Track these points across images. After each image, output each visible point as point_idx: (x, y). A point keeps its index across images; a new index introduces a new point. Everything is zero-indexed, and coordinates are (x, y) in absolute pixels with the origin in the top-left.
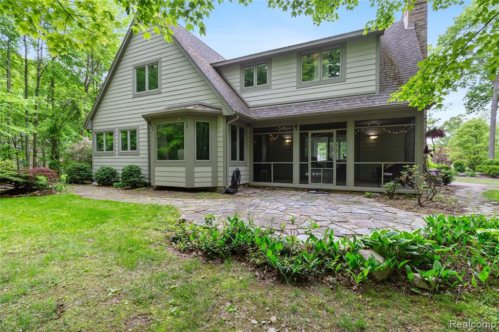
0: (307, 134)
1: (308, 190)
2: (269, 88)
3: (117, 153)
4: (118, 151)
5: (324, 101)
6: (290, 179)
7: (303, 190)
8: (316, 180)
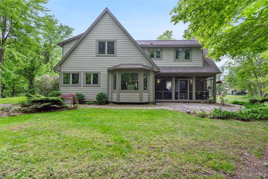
0: (178, 80)
1: (179, 102)
2: (162, 60)
3: (82, 85)
4: (83, 84)
5: (185, 68)
6: (171, 98)
7: (177, 102)
8: (181, 98)
